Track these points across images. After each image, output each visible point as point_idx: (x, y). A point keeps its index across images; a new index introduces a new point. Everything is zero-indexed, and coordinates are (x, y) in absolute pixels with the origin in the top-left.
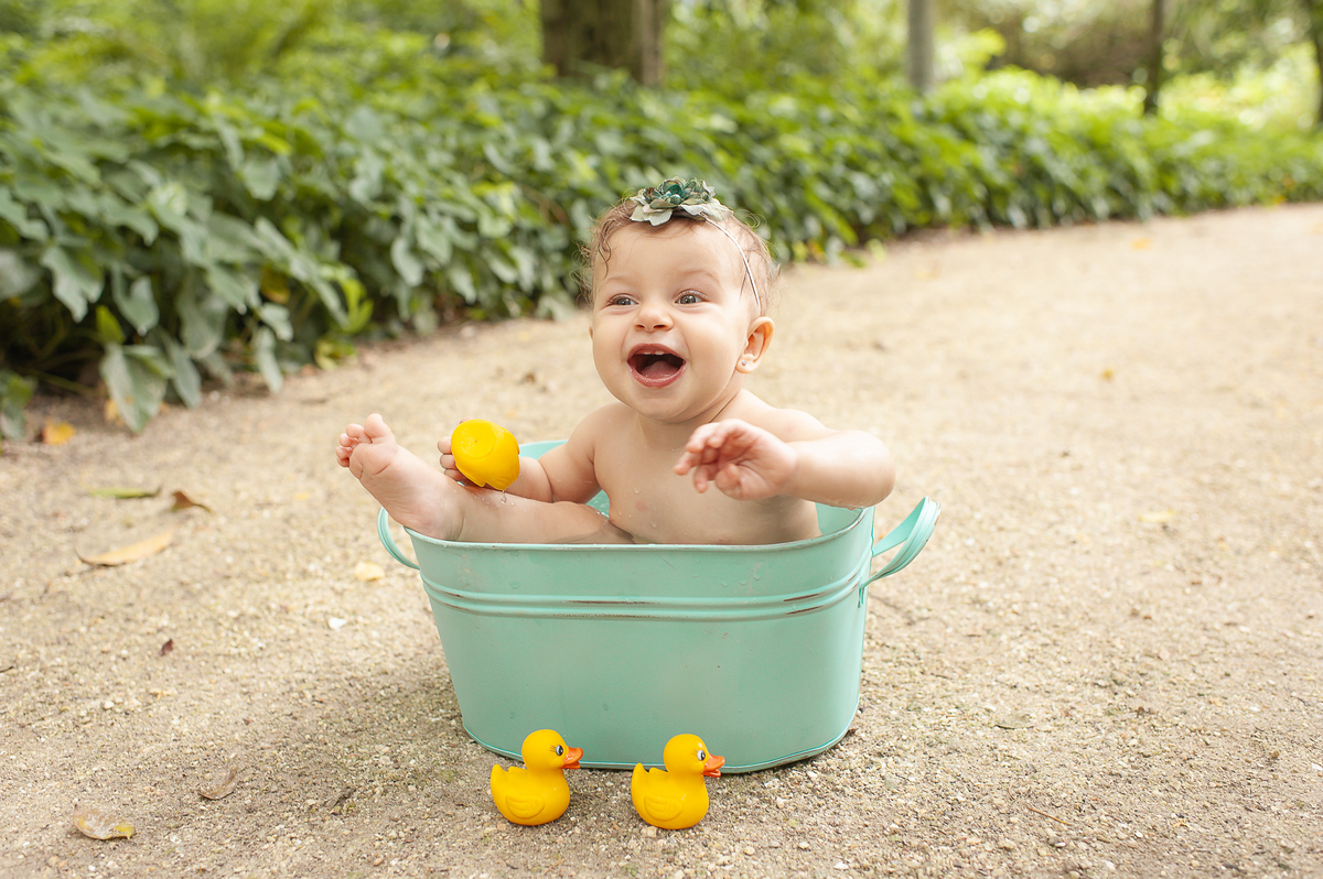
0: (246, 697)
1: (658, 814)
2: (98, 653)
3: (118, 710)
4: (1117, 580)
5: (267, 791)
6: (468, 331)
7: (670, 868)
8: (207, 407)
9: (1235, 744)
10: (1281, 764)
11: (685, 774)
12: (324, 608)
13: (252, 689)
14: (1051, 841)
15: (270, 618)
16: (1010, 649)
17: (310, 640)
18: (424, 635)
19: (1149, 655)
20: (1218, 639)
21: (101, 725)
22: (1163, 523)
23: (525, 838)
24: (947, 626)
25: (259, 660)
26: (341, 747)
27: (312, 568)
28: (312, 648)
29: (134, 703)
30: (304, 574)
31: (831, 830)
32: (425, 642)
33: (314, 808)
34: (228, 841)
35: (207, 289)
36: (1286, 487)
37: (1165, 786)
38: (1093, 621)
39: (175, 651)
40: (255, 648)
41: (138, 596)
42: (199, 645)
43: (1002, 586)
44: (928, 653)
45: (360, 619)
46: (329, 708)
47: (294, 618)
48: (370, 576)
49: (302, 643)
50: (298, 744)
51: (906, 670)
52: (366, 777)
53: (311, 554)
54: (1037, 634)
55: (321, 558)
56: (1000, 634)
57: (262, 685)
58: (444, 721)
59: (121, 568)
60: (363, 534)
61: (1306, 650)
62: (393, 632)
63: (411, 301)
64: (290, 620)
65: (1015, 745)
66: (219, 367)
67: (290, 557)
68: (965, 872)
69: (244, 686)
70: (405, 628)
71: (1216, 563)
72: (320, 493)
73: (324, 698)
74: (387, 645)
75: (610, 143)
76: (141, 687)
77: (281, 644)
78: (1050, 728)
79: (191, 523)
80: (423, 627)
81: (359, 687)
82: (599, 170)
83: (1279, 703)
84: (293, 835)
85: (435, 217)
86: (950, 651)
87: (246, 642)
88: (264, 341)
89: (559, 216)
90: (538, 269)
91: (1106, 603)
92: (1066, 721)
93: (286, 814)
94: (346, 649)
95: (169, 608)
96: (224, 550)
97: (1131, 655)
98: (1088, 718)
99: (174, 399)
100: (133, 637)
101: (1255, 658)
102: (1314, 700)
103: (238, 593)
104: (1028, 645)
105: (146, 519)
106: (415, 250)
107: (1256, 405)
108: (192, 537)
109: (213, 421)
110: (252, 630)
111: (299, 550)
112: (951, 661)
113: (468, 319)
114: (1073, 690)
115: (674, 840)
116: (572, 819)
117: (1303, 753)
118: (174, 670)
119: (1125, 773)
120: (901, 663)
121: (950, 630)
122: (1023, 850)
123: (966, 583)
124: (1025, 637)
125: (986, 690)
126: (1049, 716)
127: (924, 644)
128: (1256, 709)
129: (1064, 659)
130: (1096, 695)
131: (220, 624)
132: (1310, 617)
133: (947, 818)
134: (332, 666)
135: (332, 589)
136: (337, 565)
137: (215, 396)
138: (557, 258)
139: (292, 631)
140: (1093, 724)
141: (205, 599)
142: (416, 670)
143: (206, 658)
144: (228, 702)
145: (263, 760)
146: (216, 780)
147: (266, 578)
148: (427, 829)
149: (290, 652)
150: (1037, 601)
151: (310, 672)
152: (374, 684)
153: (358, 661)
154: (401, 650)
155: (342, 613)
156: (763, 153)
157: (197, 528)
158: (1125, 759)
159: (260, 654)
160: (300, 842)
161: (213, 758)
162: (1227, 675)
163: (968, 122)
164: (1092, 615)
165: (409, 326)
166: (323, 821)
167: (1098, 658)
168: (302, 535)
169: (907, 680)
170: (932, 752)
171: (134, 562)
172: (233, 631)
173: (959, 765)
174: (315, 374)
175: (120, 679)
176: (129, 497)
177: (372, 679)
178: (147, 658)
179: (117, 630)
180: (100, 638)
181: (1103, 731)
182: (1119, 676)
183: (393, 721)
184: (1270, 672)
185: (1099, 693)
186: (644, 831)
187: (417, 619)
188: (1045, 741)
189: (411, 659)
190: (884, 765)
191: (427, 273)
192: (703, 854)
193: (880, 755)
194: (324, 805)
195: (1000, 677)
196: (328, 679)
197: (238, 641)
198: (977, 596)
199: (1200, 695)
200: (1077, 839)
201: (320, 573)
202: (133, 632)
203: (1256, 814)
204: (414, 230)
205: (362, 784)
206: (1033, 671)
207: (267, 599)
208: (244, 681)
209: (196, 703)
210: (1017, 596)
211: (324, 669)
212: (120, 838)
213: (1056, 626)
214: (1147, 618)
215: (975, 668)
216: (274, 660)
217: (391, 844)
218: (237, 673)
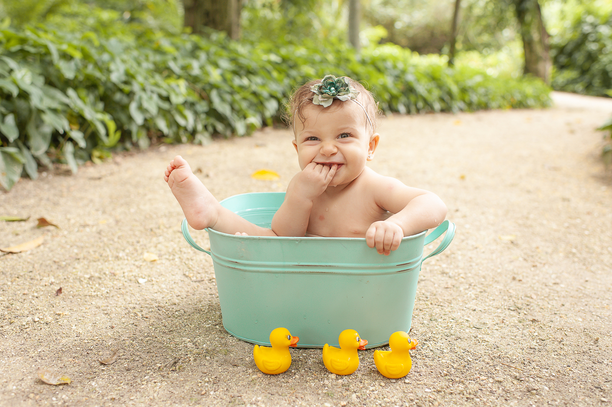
0: (107, 316)
1: (338, 368)
2: (21, 294)
3: (42, 322)
4: (501, 264)
5: (134, 360)
6: (163, 148)
7: (348, 393)
8: (42, 179)
9: (578, 335)
10: (600, 343)
11: (349, 348)
12: (134, 274)
13: (109, 312)
14: (518, 378)
15: (107, 278)
16: (467, 294)
17: (131, 289)
18: (188, 287)
19: (526, 296)
20: (552, 289)
21: (35, 329)
22: (511, 240)
23: (273, 381)
24: (434, 284)
25: (108, 298)
26: (165, 339)
27: (121, 254)
28: (133, 292)
29: (50, 319)
30: (117, 258)
31: (417, 374)
32: (189, 290)
33: (161, 368)
34: (122, 384)
35: (42, 122)
36: (554, 226)
37: (556, 353)
38: (497, 282)
39: (63, 294)
40: (104, 293)
41: (33, 267)
42: (75, 291)
43: (452, 266)
44: (431, 295)
45: (153, 279)
46: (152, 321)
47: (120, 278)
48: (152, 259)
49: (127, 290)
50: (142, 338)
51: (423, 302)
52: (183, 353)
53: (117, 249)
54: (475, 287)
55: (124, 250)
56: (459, 287)
57: (114, 310)
58: (213, 326)
59: (19, 254)
60: (141, 240)
61: (591, 295)
62: (172, 285)
63: (138, 133)
64: (118, 279)
65: (485, 336)
66: (46, 161)
67: (108, 250)
68: (484, 392)
69: (104, 310)
70: (177, 283)
71: (540, 258)
72: (111, 221)
73: (147, 316)
74: (171, 291)
75: (225, 64)
76: (51, 311)
77: (116, 290)
78: (498, 328)
79: (50, 234)
80: (186, 283)
81: (164, 311)
82: (222, 75)
83: (589, 318)
84: (156, 381)
85: (149, 93)
86: (440, 295)
87: (99, 290)
88: (69, 148)
89: (204, 96)
90: (195, 121)
91: (500, 274)
92: (502, 325)
93: (148, 371)
94: (151, 293)
95: (52, 273)
96: (71, 246)
97: (520, 296)
98: (512, 324)
99: (25, 175)
100: (37, 287)
101: (571, 298)
102: (603, 316)
103: (86, 267)
104: (473, 291)
105: (25, 231)
106: (140, 108)
107: (529, 192)
108: (53, 241)
109: (46, 186)
110: (99, 284)
111: (111, 247)
112: (442, 299)
113: (163, 143)
114: (501, 311)
115: (345, 380)
116: (293, 371)
117: (607, 338)
118: (65, 303)
119: (536, 347)
120: (420, 300)
121: (436, 285)
122: (506, 382)
123: (436, 265)
124: (471, 289)
125: (463, 312)
126: (495, 323)
127: (427, 292)
128: (580, 320)
129: (491, 298)
130: (511, 314)
131: (82, 281)
132: (587, 281)
133: (467, 368)
134: (146, 301)
135: (134, 265)
136: (133, 254)
137: (44, 174)
138: (203, 116)
139: (121, 285)
140: (515, 326)
141: (70, 269)
142: (190, 303)
143: (80, 297)
144: (98, 318)
145: (127, 345)
146: (105, 355)
147: (99, 260)
148: (222, 377)
149: (122, 294)
150: (470, 273)
151: (136, 304)
152: (171, 309)
153: (159, 299)
154: (179, 294)
155: (144, 276)
156: (293, 73)
157: (53, 236)
158: (535, 341)
159: (108, 295)
160: (160, 384)
161: (101, 345)
162: (563, 305)
163: (380, 65)
164: (496, 279)
165: (136, 145)
166: (168, 374)
167: (506, 298)
168: (109, 240)
169: (426, 307)
170: (449, 339)
171: (26, 251)
172: (89, 284)
173: (464, 344)
174: (92, 166)
175: (37, 307)
176: (13, 221)
177: (169, 307)
178: (49, 297)
179: (28, 283)
180: (20, 287)
181: (521, 329)
182: (520, 306)
183: (187, 326)
184: (579, 304)
185: (512, 313)
186: (329, 376)
187: (182, 279)
188: (497, 334)
189: (185, 298)
190: (430, 345)
191: (146, 120)
192: (362, 386)
193: (426, 340)
194: (166, 366)
195: (467, 306)
196: (146, 307)
197: (94, 289)
198: (443, 270)
199: (555, 314)
200: (528, 377)
201: (126, 258)
202: (37, 285)
203: (598, 365)
204: (140, 98)
205: (182, 356)
206: (480, 303)
207: (102, 269)
208: (103, 308)
209: (82, 318)
210: (460, 271)
211: (142, 302)
212: (65, 384)
213: (482, 284)
214: (520, 281)
215: (454, 302)
216: (115, 298)
217: (206, 384)
218: (99, 304)
